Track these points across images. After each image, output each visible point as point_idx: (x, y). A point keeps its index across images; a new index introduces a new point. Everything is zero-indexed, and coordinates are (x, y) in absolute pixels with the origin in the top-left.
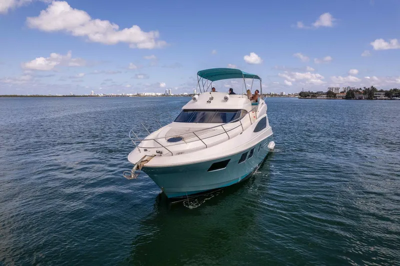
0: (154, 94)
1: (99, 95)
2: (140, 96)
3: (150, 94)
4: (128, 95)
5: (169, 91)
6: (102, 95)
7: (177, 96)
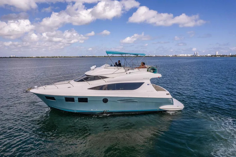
0: (186, 55)
1: (153, 56)
2: (177, 56)
3: (184, 55)
4: (169, 56)
5: (197, 53)
6: (155, 56)
7: (202, 56)
